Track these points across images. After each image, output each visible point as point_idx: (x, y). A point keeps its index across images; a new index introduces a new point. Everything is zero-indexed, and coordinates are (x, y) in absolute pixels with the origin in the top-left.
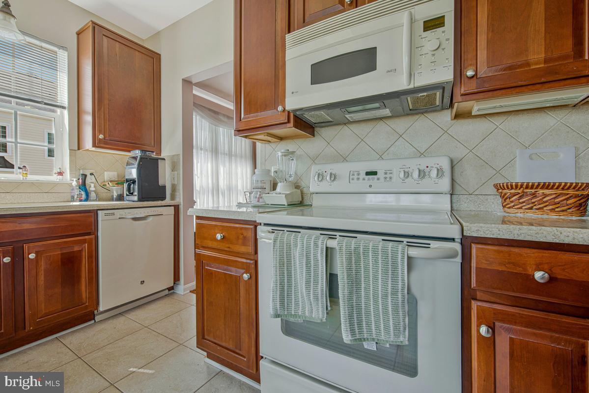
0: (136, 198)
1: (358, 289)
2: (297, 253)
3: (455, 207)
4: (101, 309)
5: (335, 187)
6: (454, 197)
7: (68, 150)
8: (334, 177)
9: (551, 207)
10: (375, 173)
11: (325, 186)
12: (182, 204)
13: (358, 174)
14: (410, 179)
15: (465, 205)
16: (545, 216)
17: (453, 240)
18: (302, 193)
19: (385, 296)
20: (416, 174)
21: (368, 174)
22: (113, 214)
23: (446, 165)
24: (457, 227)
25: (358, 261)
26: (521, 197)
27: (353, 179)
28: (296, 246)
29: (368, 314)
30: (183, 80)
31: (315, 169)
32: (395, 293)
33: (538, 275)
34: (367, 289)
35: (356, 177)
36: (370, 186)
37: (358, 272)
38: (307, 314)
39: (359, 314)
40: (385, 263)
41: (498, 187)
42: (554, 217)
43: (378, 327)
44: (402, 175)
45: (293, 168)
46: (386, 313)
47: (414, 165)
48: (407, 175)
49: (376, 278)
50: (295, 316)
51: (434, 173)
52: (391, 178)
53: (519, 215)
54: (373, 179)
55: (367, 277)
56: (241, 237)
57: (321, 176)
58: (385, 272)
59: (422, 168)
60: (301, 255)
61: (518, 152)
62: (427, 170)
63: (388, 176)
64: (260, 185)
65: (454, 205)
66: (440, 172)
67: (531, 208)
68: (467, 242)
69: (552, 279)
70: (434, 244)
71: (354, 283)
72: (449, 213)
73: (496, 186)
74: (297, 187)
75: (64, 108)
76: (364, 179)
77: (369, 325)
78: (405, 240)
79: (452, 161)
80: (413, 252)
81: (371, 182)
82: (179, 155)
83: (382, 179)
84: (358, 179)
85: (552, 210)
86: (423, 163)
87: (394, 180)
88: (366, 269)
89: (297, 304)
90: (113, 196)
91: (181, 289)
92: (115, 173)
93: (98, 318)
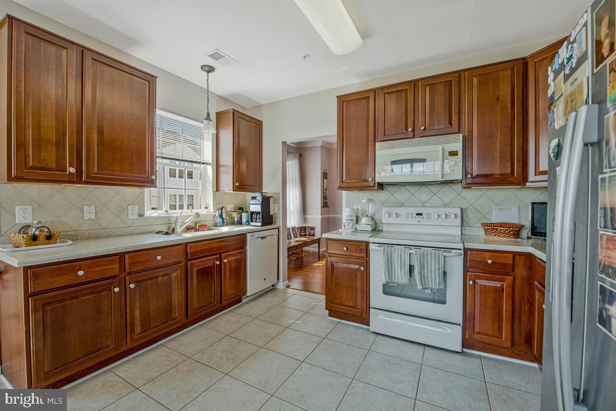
0: (260, 224)
1: (424, 269)
2: (395, 256)
3: (463, 233)
4: (248, 294)
5: (398, 221)
6: (463, 228)
7: (212, 192)
8: (397, 215)
9: (503, 235)
10: (421, 214)
11: (391, 220)
12: (282, 226)
13: (412, 214)
14: (440, 218)
15: (468, 231)
16: (501, 239)
17: (461, 249)
18: (375, 223)
19: (435, 271)
20: (444, 216)
21: (417, 214)
22: (254, 235)
23: (458, 212)
24: (462, 245)
25: (424, 258)
26: (492, 230)
27: (409, 217)
28: (395, 253)
29: (428, 278)
30: (283, 142)
31: (384, 210)
32: (439, 269)
33: (490, 261)
34: (427, 269)
35: (410, 216)
36: (419, 221)
37: (424, 262)
38: (400, 281)
39: (424, 279)
40: (435, 258)
41: (483, 225)
42: (504, 239)
43: (432, 283)
44: (436, 216)
45: (371, 209)
46: (435, 277)
47: (443, 211)
48: (439, 216)
49: (431, 264)
50: (395, 283)
51: (453, 216)
52: (430, 217)
53: (491, 238)
54: (420, 218)
55: (427, 264)
56: (359, 249)
57: (390, 215)
58: (435, 262)
59: (446, 213)
60: (398, 256)
61: (493, 207)
62: (449, 214)
63: (429, 216)
64: (349, 218)
65: (463, 232)
66: (456, 215)
67: (496, 235)
68: (466, 250)
69: (493, 263)
70: (453, 251)
71: (422, 266)
72: (460, 237)
73: (482, 224)
74: (373, 219)
75: (209, 164)
76: (415, 217)
77: (428, 283)
78: (442, 250)
79: (462, 209)
80: (446, 254)
81: (419, 219)
82: (279, 193)
83: (425, 218)
84: (412, 217)
85: (504, 236)
86: (447, 210)
87: (432, 218)
88: (427, 261)
89: (395, 278)
90: (234, 221)
91: (281, 285)
92: (233, 206)
93: (244, 301)
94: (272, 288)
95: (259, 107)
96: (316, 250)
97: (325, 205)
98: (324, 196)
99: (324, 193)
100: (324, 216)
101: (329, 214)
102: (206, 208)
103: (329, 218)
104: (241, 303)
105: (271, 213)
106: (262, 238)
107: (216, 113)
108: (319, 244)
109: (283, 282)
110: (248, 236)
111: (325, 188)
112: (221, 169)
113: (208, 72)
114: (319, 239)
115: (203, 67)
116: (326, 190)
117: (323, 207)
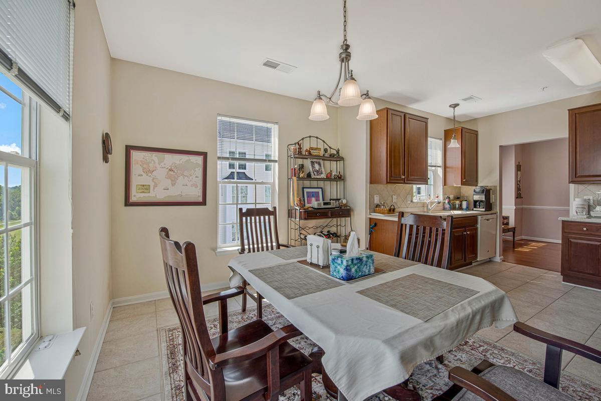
0: (484, 210)
4: (478, 259)
7: (442, 187)
12: (499, 212)
22: (482, 217)
30: (499, 146)
64: (581, 207)
75: (439, 167)
82: (496, 186)
91: (498, 259)
92: (453, 196)
93: (473, 264)
94: (489, 260)
95: (474, 120)
96: (511, 238)
97: (519, 196)
98: (517, 187)
99: (518, 184)
100: (518, 207)
101: (522, 205)
102: (437, 197)
103: (522, 209)
104: (471, 266)
105: (491, 202)
106: (488, 220)
107: (445, 130)
108: (514, 233)
109: (500, 256)
110: (479, 218)
111: (519, 179)
112: (448, 170)
113: (454, 108)
114: (514, 228)
115: (450, 106)
116: (520, 182)
117: (517, 198)
